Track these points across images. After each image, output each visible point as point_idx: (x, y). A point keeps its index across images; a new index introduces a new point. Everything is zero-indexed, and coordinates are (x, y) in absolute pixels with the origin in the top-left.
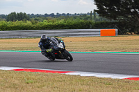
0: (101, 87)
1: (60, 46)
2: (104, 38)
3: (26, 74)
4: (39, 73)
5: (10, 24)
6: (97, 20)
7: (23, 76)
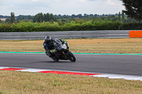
0: (130, 89)
1: (64, 47)
2: (132, 40)
3: (53, 76)
4: (67, 75)
5: (36, 25)
6: (125, 21)
7: (51, 78)
